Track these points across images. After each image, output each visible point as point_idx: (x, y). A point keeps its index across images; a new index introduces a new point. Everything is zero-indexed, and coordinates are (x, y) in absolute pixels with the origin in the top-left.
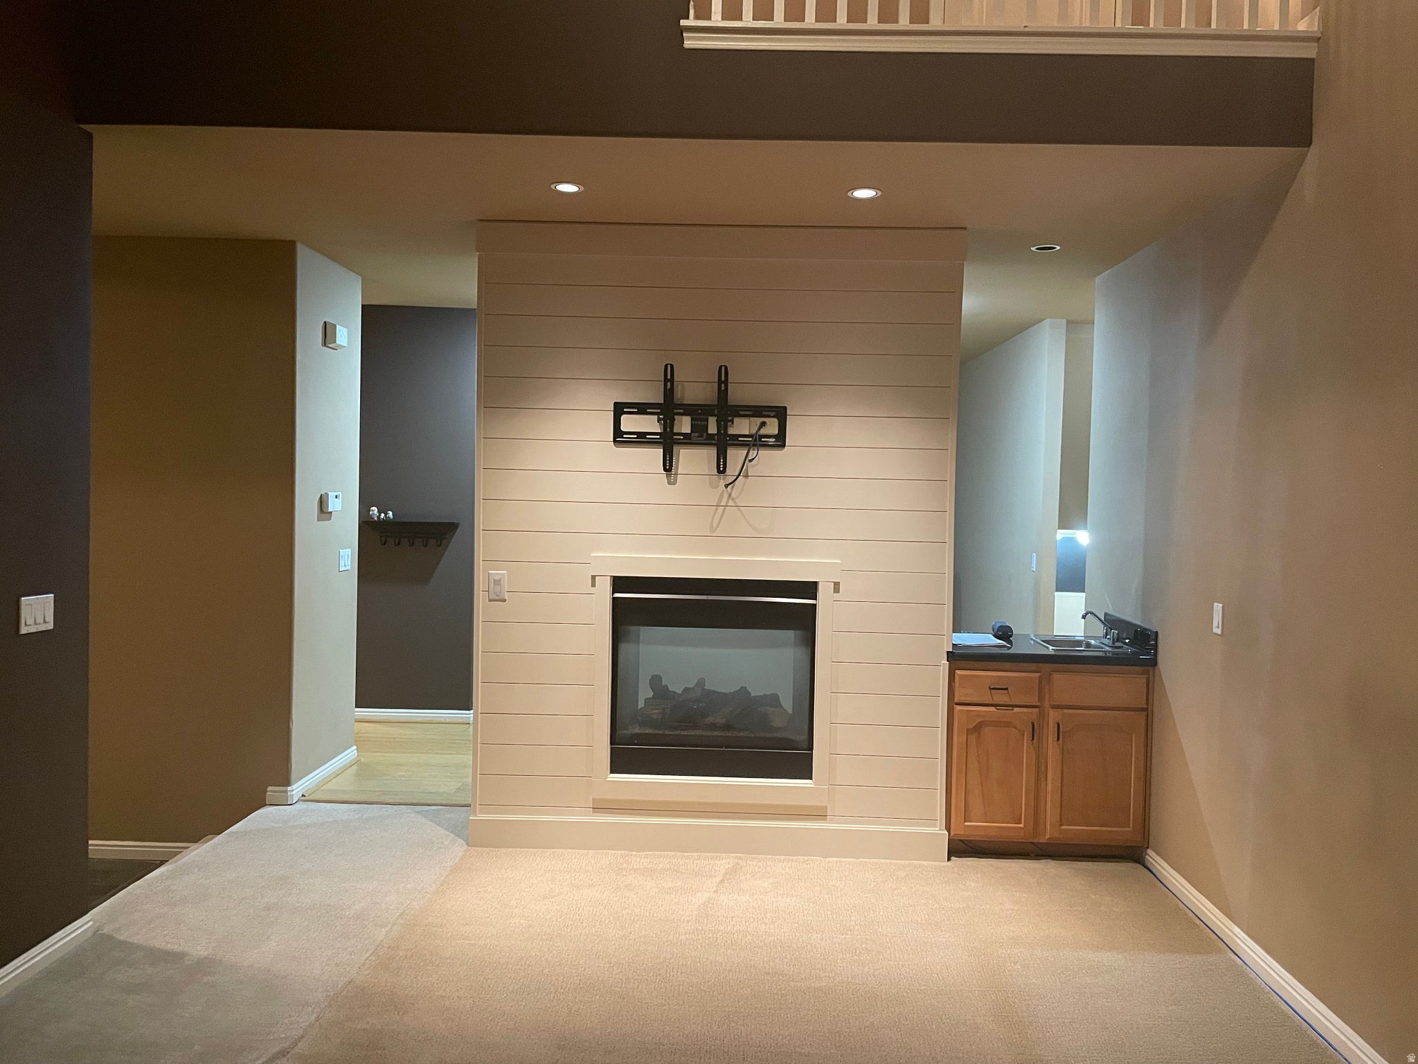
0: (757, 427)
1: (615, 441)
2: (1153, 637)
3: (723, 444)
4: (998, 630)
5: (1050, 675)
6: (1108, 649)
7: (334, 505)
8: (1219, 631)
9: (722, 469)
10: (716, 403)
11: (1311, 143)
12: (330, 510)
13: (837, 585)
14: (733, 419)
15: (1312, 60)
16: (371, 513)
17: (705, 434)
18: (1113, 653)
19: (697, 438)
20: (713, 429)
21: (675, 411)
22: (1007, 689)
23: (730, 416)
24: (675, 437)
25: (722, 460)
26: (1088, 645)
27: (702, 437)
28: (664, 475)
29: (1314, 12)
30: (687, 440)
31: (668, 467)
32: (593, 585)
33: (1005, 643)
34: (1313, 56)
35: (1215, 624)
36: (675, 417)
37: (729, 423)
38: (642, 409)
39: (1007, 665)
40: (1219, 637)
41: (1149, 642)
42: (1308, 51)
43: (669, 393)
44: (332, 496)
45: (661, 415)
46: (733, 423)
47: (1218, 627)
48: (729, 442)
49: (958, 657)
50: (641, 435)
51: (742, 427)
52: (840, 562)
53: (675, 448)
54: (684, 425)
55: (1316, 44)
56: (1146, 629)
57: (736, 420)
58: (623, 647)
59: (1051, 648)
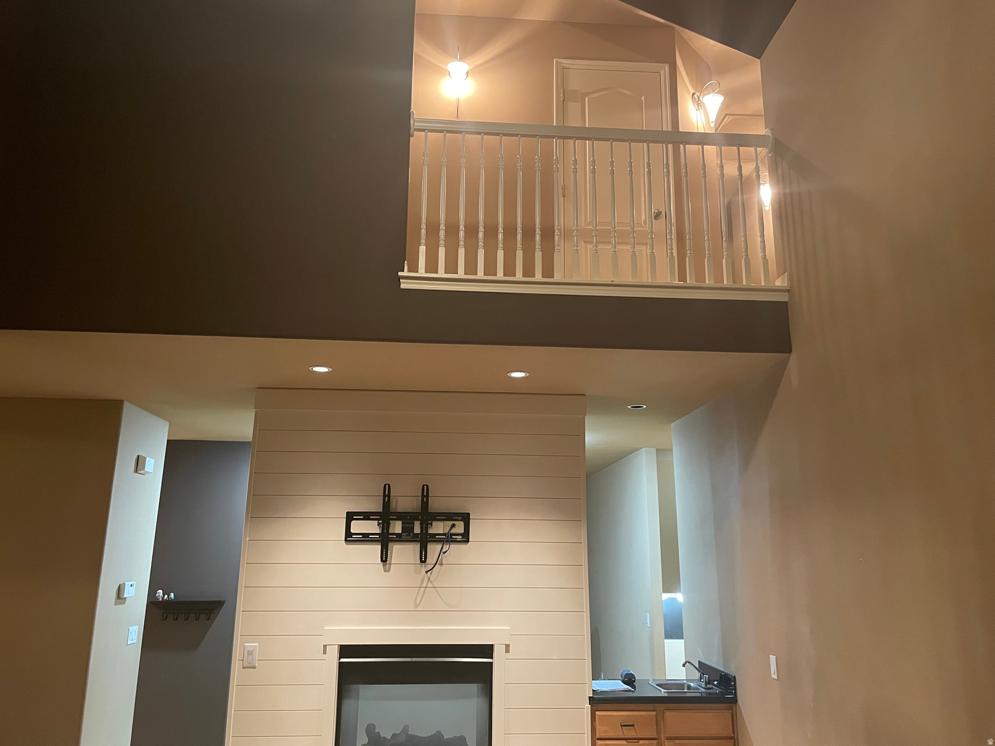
0: (449, 528)
1: (346, 540)
2: (732, 679)
3: (424, 540)
4: (625, 678)
5: (663, 713)
6: (703, 690)
7: (128, 593)
8: (776, 677)
9: (423, 560)
10: (420, 511)
11: (791, 351)
12: (125, 596)
13: (507, 646)
14: (432, 522)
15: (787, 302)
16: (157, 595)
17: (412, 534)
18: (707, 693)
19: (407, 536)
20: (417, 530)
21: (391, 517)
22: (633, 725)
23: (430, 520)
24: (390, 536)
25: (423, 553)
26: (689, 687)
27: (410, 536)
28: (381, 565)
29: (784, 275)
30: (399, 539)
31: (384, 559)
32: (325, 652)
33: (630, 688)
34: (787, 300)
35: (772, 672)
36: (391, 521)
37: (429, 526)
38: (366, 516)
39: (633, 706)
40: (776, 681)
41: (730, 683)
42: (783, 298)
43: (386, 504)
44: (128, 585)
45: (381, 520)
46: (432, 526)
47: (775, 674)
48: (429, 539)
49: (598, 701)
50: (365, 535)
51: (439, 528)
52: (509, 628)
53: (390, 545)
54: (397, 527)
55: (787, 293)
56: (728, 674)
57: (434, 523)
58: (346, 703)
59: (663, 690)
